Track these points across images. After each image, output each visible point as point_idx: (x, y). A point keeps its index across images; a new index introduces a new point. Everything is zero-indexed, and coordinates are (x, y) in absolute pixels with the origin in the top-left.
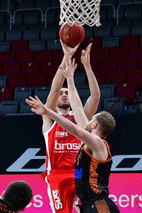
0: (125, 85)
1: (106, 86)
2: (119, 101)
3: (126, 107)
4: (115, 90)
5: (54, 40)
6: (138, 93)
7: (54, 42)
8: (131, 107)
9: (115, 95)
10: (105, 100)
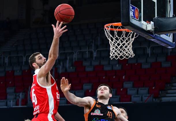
0: (154, 88)
1: (143, 88)
2: (150, 96)
3: (154, 100)
4: (148, 90)
5: (116, 64)
6: (160, 92)
7: (116, 66)
8: (157, 100)
9: (149, 93)
10: (143, 96)
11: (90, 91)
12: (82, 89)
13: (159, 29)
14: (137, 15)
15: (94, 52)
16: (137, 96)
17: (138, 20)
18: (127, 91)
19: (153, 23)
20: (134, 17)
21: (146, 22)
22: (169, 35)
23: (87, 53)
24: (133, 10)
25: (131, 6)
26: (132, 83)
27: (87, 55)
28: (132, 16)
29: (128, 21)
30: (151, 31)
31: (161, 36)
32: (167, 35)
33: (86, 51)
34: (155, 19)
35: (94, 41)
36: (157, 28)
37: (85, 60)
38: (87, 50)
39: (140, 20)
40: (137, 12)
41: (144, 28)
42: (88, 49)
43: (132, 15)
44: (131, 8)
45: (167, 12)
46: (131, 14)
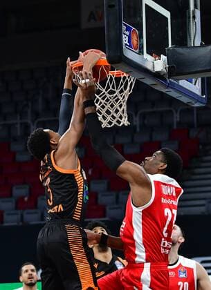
11: (26, 199)
12: (11, 195)
13: (178, 68)
14: (135, 42)
15: (31, 124)
16: (116, 206)
17: (137, 51)
18: (96, 198)
19: (166, 57)
20: (130, 46)
21: (152, 56)
22: (194, 80)
23: (18, 126)
24: (128, 33)
25: (125, 25)
26: (106, 182)
27: (18, 131)
28: (126, 44)
29: (119, 54)
30: (162, 74)
31: (180, 84)
32: (191, 82)
33: (17, 124)
34: (168, 50)
35: (30, 104)
36: (173, 67)
37: (15, 140)
38: (19, 121)
39: (141, 53)
40: (135, 37)
41: (149, 67)
42: (21, 119)
43: (127, 42)
44: (124, 28)
45: (190, 38)
46: (125, 40)
